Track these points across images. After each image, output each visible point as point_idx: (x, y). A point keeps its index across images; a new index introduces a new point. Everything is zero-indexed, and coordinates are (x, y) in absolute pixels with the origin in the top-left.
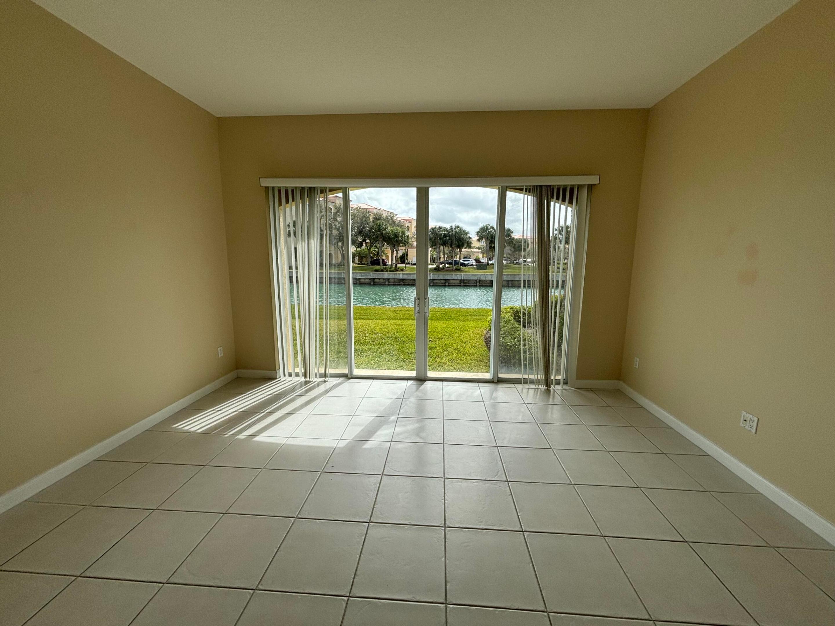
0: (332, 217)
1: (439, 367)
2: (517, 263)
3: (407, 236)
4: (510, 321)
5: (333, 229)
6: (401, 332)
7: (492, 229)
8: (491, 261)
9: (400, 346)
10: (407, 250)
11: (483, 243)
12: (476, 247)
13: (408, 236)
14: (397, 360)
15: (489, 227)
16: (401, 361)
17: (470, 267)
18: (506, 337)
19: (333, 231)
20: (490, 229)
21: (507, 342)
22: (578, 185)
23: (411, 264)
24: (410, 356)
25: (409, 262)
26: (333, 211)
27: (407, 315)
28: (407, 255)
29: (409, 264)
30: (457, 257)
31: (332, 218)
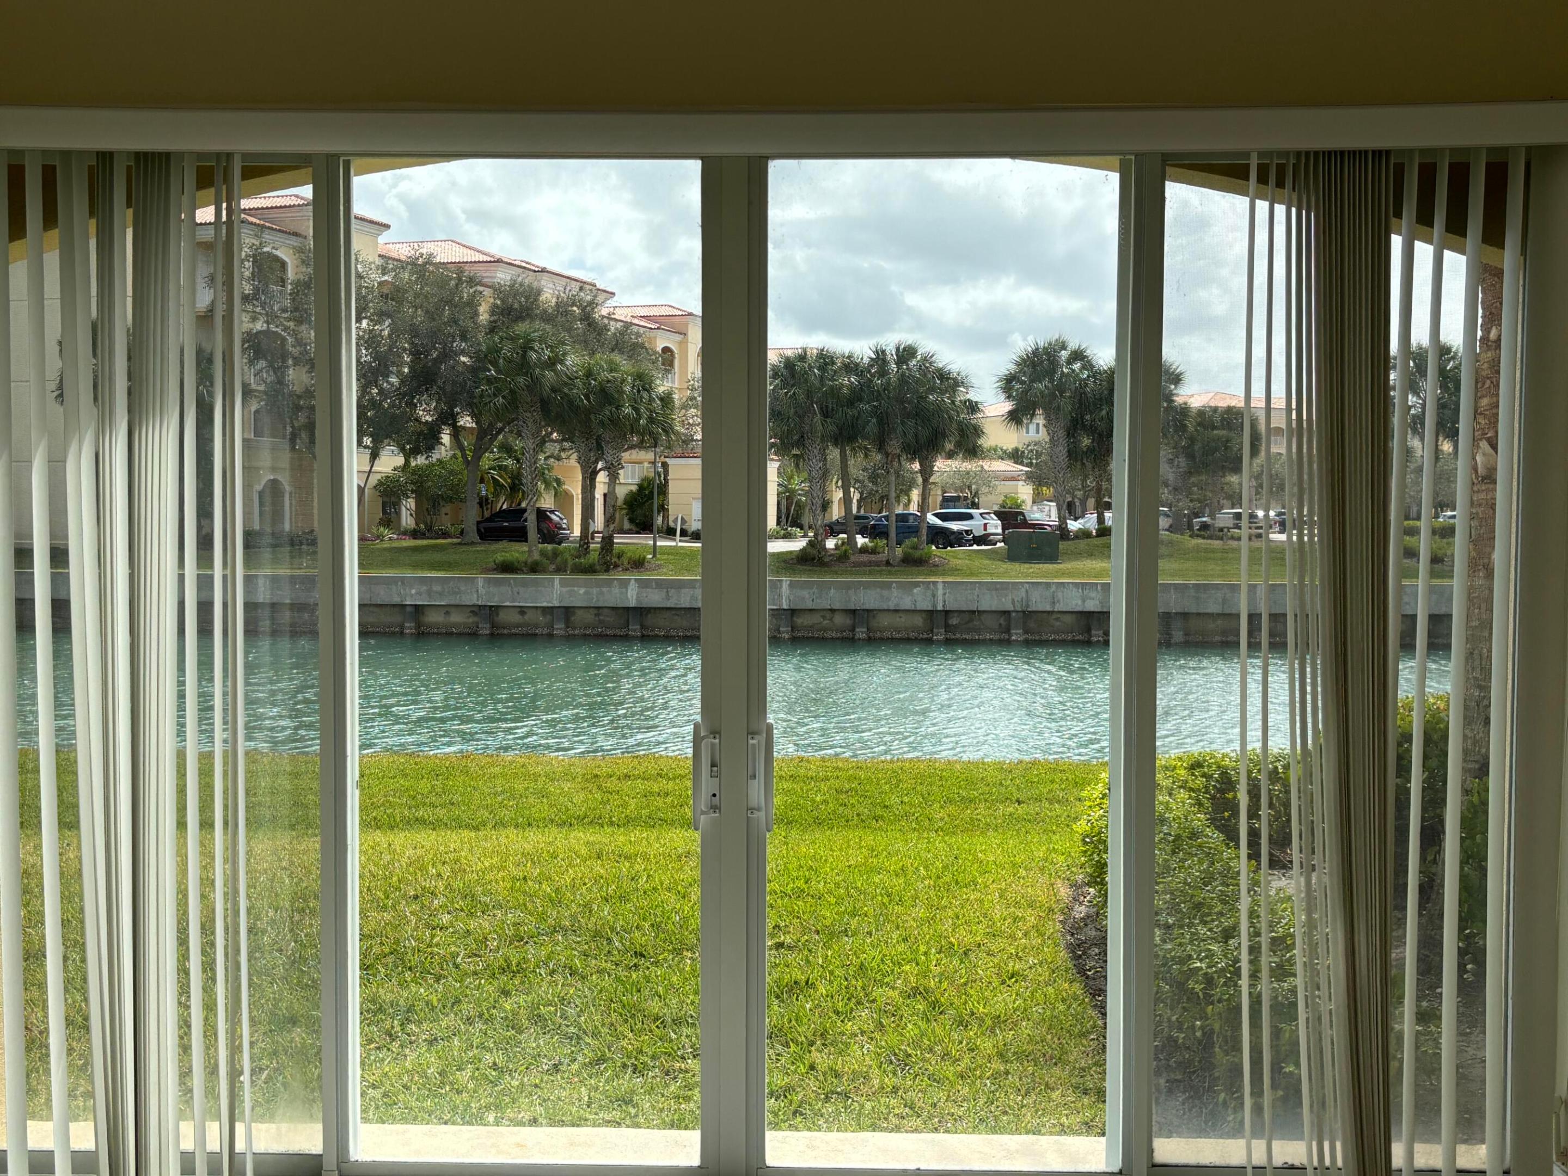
0: (288, 303)
1: (827, 1099)
2: (1205, 526)
3: (662, 399)
4: (1194, 835)
5: (290, 362)
6: (624, 898)
7: (1077, 366)
8: (1076, 519)
9: (618, 979)
10: (665, 465)
11: (1038, 432)
12: (1005, 452)
13: (666, 400)
14: (601, 1060)
15: (1064, 354)
16: (624, 1066)
17: (975, 547)
18: (1181, 927)
19: (291, 371)
20: (1070, 362)
21: (1190, 957)
22: (1529, 149)
23: (684, 533)
24: (673, 1036)
25: (672, 524)
26: (291, 274)
27: (659, 802)
28: (663, 489)
29: (670, 532)
30: (909, 501)
31: (284, 310)
